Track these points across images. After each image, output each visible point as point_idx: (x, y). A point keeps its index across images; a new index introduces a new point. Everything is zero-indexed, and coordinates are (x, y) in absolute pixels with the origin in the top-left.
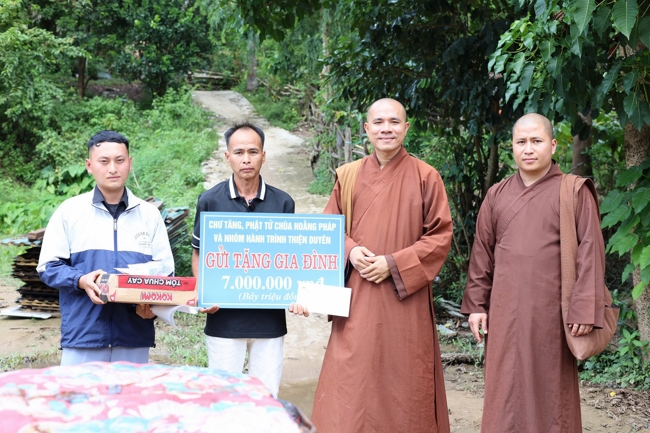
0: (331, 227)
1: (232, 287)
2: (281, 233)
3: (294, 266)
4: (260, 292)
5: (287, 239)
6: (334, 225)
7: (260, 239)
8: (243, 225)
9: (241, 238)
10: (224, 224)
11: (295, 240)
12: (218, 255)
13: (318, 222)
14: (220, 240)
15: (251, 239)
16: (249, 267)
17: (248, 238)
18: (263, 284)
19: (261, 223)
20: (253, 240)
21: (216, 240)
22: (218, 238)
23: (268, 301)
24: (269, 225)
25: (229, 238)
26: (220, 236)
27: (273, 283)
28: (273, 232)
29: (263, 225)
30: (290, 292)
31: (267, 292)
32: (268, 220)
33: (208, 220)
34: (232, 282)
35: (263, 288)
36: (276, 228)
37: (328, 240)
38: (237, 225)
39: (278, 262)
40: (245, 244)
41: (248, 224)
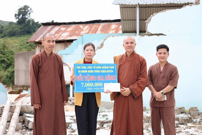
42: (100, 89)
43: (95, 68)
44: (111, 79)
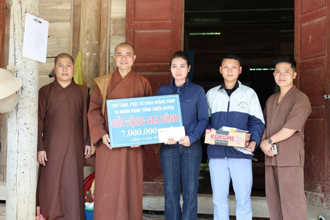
0: (173, 101)
1: (127, 136)
2: (148, 106)
3: (157, 122)
4: (141, 137)
5: (152, 109)
7: (138, 110)
8: (129, 104)
9: (128, 111)
10: (119, 105)
11: (156, 109)
12: (118, 120)
13: (166, 99)
14: (118, 113)
15: (134, 111)
16: (134, 125)
17: (132, 111)
18: (143, 132)
19: (137, 103)
20: (135, 112)
22: (116, 112)
23: (146, 141)
24: (142, 103)
25: (122, 112)
26: (118, 111)
27: (147, 131)
28: (144, 106)
29: (139, 103)
30: (156, 135)
31: (145, 136)
32: (141, 101)
33: (110, 104)
34: (126, 133)
35: (143, 134)
36: (146, 104)
37: (172, 108)
38: (126, 105)
39: (149, 121)
40: (131, 114)
41: (131, 104)
42: (153, 138)
44: (171, 121)
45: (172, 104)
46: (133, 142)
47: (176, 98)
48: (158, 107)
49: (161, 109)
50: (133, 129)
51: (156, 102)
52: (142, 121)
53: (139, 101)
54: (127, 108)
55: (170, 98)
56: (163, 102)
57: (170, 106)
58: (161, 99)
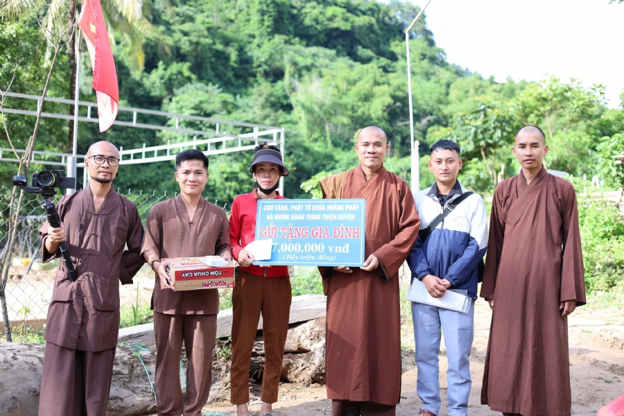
0: (355, 208)
2: (317, 212)
3: (326, 236)
4: (300, 254)
5: (322, 217)
6: (357, 206)
7: (301, 217)
9: (287, 217)
10: (274, 207)
11: (326, 217)
12: (269, 228)
13: (344, 204)
14: (272, 218)
15: (294, 217)
16: (292, 236)
17: (292, 217)
18: (303, 248)
19: (302, 206)
20: (296, 218)
21: (268, 218)
22: (269, 217)
23: (306, 261)
24: (308, 208)
25: (278, 217)
26: (272, 216)
27: (310, 248)
28: (311, 212)
29: (304, 208)
30: (323, 254)
31: (305, 254)
32: (307, 204)
33: (263, 204)
34: (279, 247)
35: (302, 251)
36: (313, 210)
37: (353, 217)
38: (284, 208)
39: (314, 233)
40: (290, 221)
41: (292, 207)
42: (316, 258)
43: (309, 209)
44: (348, 236)
45: (352, 212)
46: (286, 261)
47: (360, 204)
48: (331, 215)
49: (335, 217)
50: (290, 242)
51: (329, 208)
52: (305, 234)
53: (304, 204)
54: (285, 212)
55: (352, 204)
56: (340, 208)
57: (349, 215)
58: (338, 204)
